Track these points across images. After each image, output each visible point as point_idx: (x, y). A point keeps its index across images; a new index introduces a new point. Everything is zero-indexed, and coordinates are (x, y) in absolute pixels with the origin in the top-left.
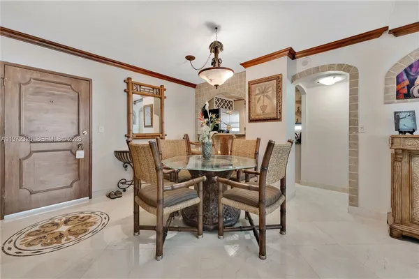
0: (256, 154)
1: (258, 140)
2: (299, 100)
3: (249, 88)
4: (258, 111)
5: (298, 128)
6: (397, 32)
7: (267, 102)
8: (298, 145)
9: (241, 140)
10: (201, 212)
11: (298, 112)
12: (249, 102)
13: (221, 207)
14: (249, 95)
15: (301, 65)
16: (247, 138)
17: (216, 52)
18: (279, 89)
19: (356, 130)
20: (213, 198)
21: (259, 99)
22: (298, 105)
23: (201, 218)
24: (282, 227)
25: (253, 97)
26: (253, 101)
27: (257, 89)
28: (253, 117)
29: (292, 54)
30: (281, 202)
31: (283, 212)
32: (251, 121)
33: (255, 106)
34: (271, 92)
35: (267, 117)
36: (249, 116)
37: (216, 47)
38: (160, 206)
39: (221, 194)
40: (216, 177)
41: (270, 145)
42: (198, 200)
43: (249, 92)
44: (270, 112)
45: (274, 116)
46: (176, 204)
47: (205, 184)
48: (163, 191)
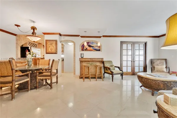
0: (49, 64)
1: (50, 60)
2: (63, 47)
3: (46, 42)
4: (49, 50)
5: (63, 56)
6: (82, 37)
7: (52, 48)
8: (63, 61)
9: (43, 60)
10: (29, 83)
11: (63, 51)
12: (46, 47)
13: (38, 80)
14: (46, 44)
15: (63, 38)
16: (45, 59)
17: (34, 30)
18: (56, 44)
19: (75, 57)
20: (33, 79)
21: (50, 46)
22: (63, 49)
23: (29, 85)
24: (57, 82)
25: (47, 45)
26: (47, 47)
27: (49, 43)
28: (47, 52)
29: (60, 35)
30: (56, 75)
31: (57, 78)
32: (47, 53)
33: (48, 48)
34: (54, 45)
35: (52, 52)
36: (46, 51)
37: (34, 28)
38: (14, 82)
39: (38, 76)
40: (35, 71)
41: (53, 60)
42: (28, 79)
43: (46, 43)
44: (53, 51)
45: (55, 52)
46: (20, 81)
47: (31, 74)
48: (15, 77)
